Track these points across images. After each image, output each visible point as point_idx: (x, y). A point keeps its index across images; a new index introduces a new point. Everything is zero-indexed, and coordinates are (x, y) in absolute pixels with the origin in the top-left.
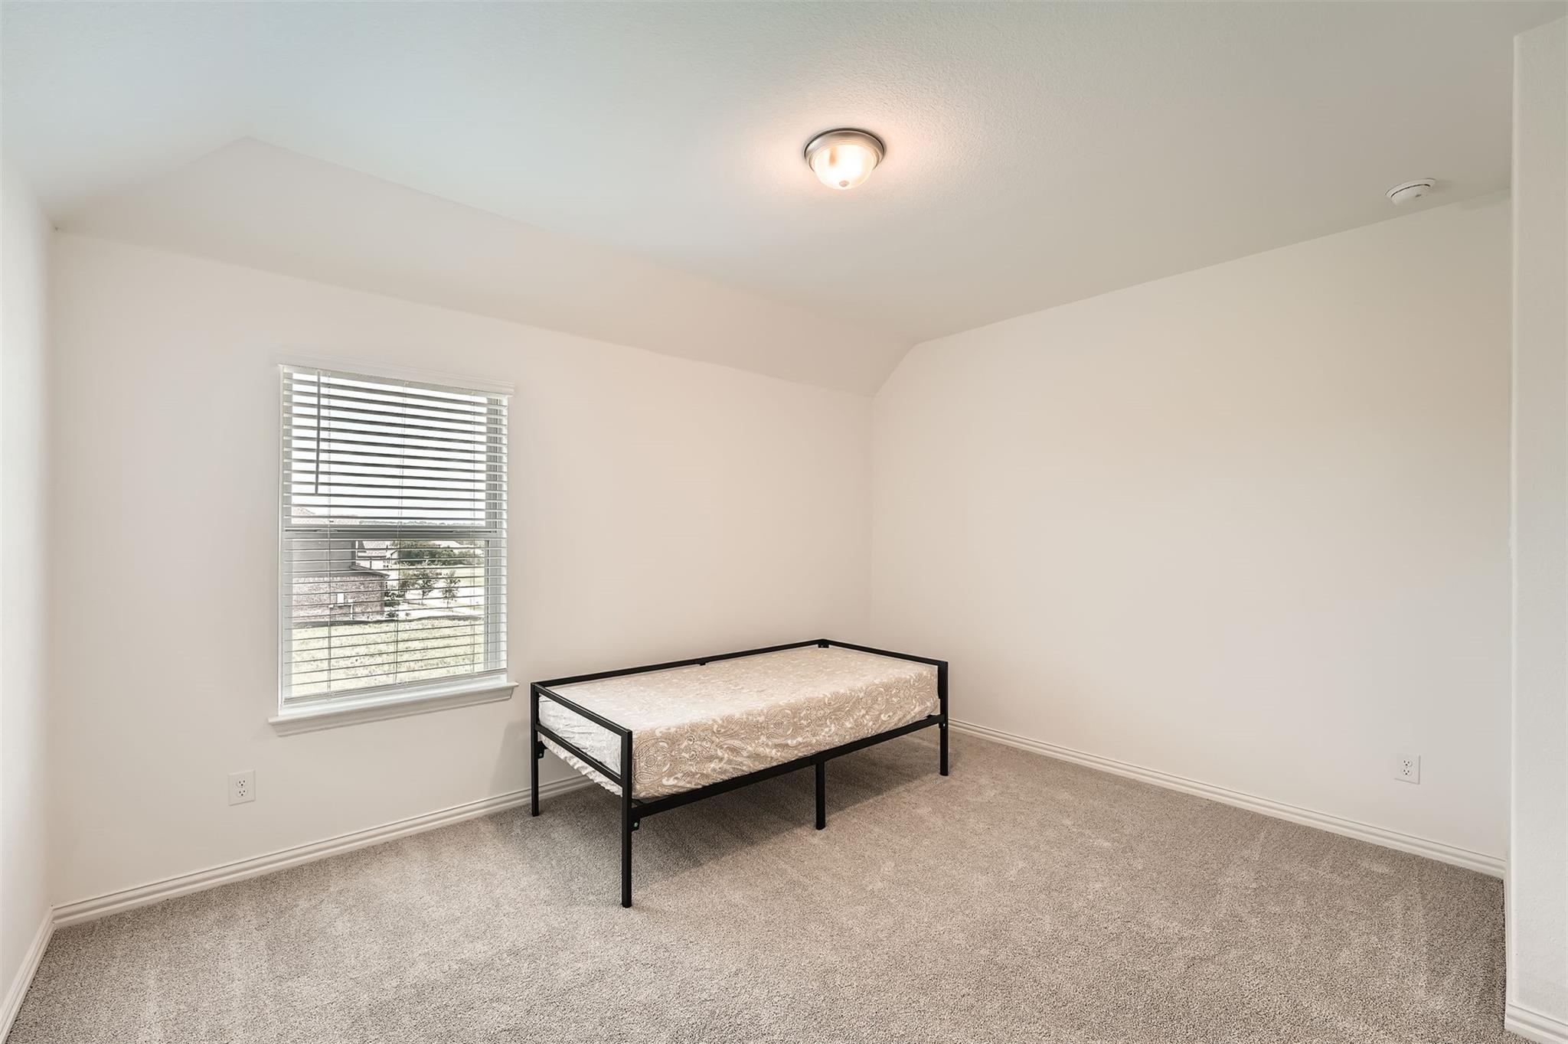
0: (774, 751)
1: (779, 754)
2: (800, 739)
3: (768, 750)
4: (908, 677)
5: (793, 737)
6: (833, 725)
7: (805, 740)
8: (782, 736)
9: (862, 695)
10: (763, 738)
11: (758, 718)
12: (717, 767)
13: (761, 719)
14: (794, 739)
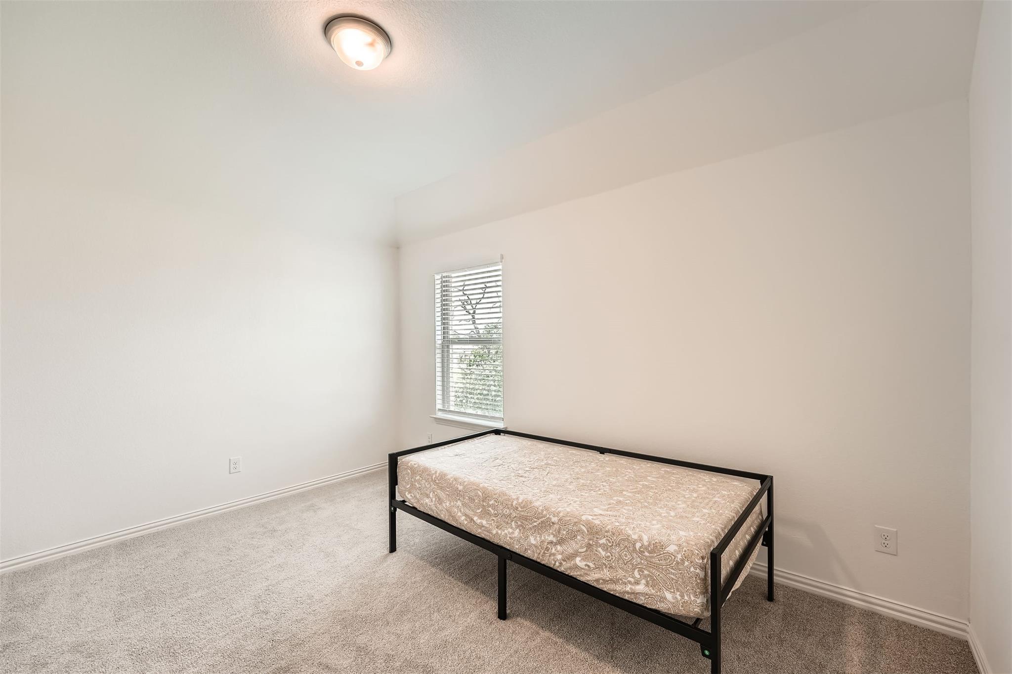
0: (463, 518)
1: (466, 522)
2: (484, 522)
3: (459, 514)
4: (635, 537)
5: (481, 517)
6: (518, 530)
7: (488, 526)
8: (473, 511)
9: (555, 519)
10: (459, 503)
11: (459, 486)
12: (429, 504)
13: (460, 488)
14: (480, 519)
